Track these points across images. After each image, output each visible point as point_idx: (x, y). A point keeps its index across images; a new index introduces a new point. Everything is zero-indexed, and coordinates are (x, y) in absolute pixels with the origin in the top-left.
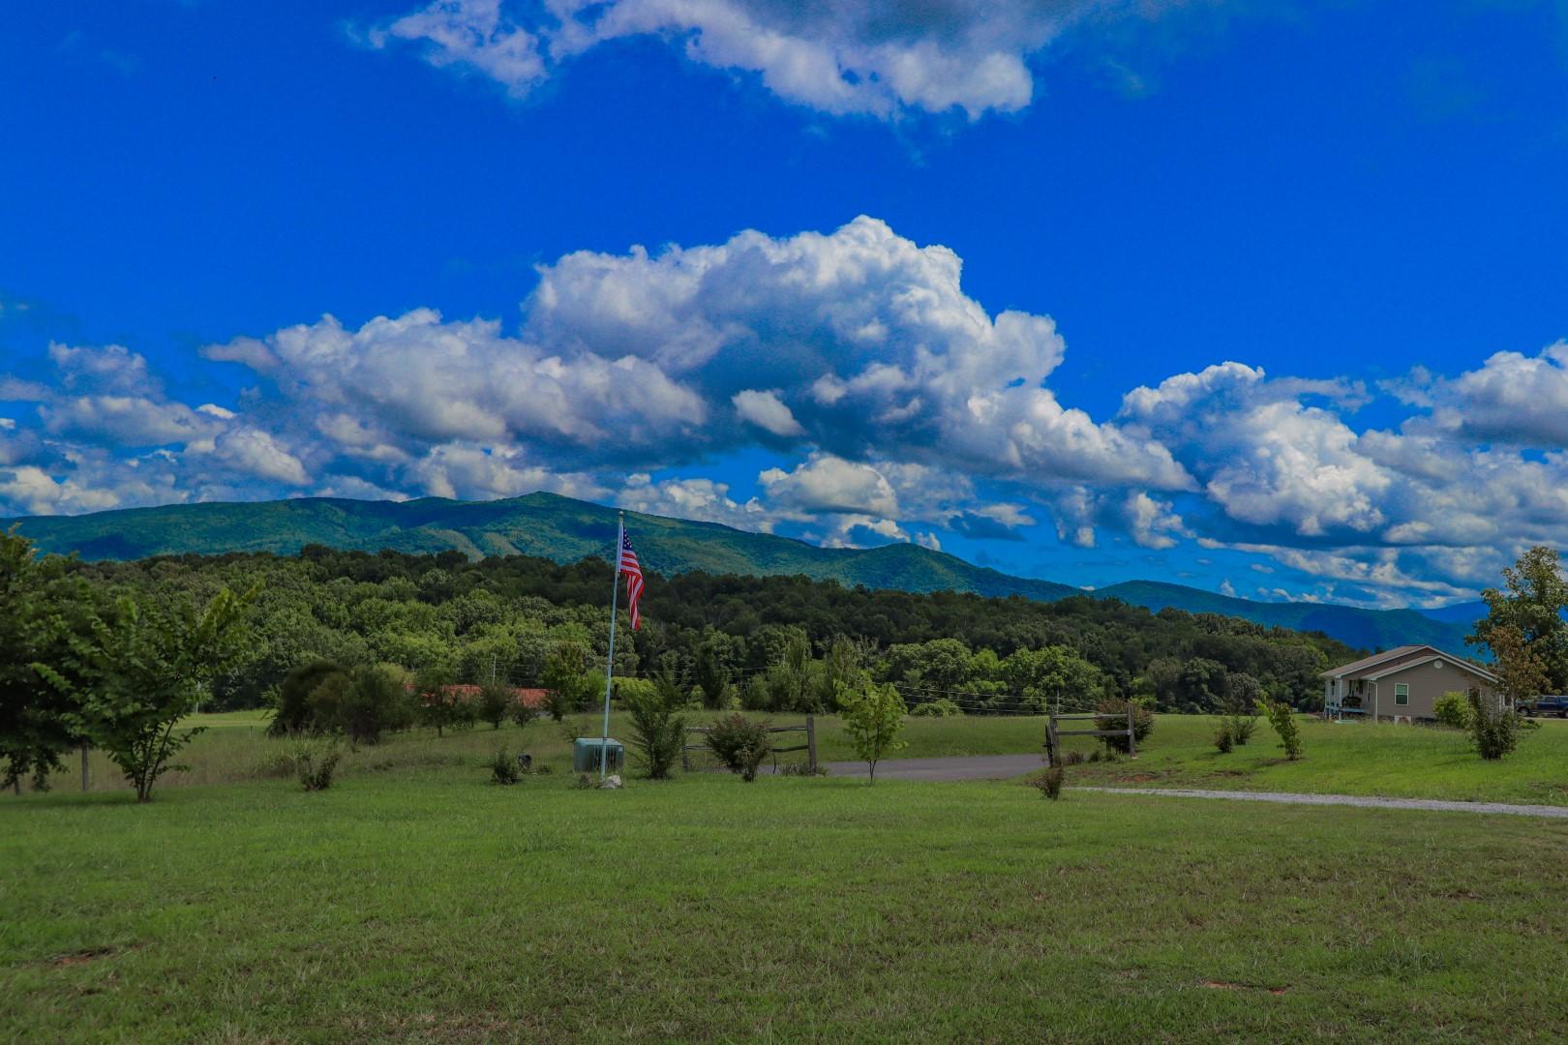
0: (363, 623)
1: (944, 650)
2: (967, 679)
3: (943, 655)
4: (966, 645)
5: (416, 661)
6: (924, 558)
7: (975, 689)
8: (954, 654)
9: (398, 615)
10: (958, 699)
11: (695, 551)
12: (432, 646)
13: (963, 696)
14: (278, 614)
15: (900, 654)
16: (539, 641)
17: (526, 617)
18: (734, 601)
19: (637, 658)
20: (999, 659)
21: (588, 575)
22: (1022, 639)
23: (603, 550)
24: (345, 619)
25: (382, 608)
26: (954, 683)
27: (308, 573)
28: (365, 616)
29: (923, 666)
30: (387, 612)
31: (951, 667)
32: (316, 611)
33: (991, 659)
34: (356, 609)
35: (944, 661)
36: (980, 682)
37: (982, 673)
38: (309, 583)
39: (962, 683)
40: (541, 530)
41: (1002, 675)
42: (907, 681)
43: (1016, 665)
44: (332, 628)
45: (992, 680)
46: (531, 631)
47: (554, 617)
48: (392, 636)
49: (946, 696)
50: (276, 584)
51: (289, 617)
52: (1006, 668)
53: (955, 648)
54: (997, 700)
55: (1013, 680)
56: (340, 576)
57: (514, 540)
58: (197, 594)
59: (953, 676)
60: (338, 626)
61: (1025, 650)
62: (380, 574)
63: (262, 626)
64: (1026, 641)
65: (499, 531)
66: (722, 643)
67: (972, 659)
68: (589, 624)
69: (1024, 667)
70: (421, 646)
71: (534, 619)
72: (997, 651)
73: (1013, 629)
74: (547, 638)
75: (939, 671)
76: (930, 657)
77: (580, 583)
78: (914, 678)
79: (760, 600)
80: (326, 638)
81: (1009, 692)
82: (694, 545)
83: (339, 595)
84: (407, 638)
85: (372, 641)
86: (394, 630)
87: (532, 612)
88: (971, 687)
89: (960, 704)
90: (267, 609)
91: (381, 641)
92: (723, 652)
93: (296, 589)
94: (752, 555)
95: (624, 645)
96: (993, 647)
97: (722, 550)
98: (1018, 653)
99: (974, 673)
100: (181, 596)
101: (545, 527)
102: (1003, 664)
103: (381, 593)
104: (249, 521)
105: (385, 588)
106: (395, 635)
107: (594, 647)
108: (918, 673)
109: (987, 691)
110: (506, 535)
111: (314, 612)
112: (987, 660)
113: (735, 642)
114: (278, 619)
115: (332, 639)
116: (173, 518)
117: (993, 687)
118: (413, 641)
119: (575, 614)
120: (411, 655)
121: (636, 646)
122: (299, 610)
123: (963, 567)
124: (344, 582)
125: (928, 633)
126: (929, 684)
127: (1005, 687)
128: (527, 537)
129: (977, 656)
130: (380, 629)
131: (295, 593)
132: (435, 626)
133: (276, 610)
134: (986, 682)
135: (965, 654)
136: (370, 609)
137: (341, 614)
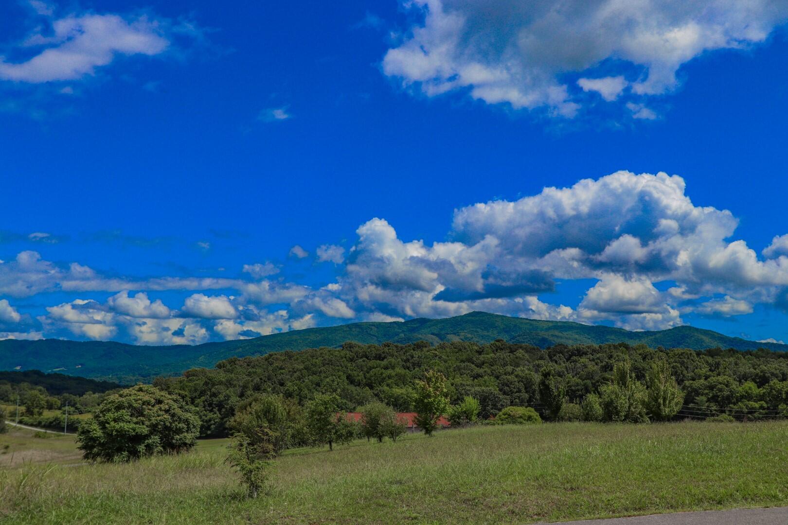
0: (372, 383)
1: (720, 383)
2: (738, 401)
3: (720, 386)
4: (735, 380)
5: (400, 402)
6: (696, 334)
7: (744, 407)
8: (727, 386)
9: (390, 377)
10: (733, 414)
11: (561, 338)
12: (408, 393)
13: (737, 412)
14: (328, 380)
15: (691, 387)
16: (468, 388)
17: (461, 375)
18: (584, 360)
19: (527, 396)
20: (759, 387)
21: (497, 350)
22: (773, 374)
23: (510, 340)
24: (362, 381)
25: (382, 374)
26: (729, 404)
27: (346, 358)
28: (373, 378)
29: (707, 394)
30: (384, 375)
31: (726, 393)
32: (349, 377)
33: (753, 388)
34: (368, 375)
35: (721, 390)
36: (747, 402)
37: (748, 396)
38: (346, 363)
39: (735, 404)
40: (477, 332)
41: (761, 398)
42: (697, 403)
43: (771, 391)
44: (355, 386)
45: (755, 401)
46: (464, 383)
47: (477, 374)
48: (386, 388)
49: (724, 412)
50: (328, 364)
51: (333, 381)
52: (764, 393)
53: (728, 382)
54: (760, 413)
55: (770, 400)
56: (362, 358)
57: (463, 337)
58: (289, 372)
59: (728, 400)
60: (359, 385)
61: (775, 381)
62: (383, 356)
63: (320, 386)
64: (776, 376)
65: (454, 334)
66: (578, 385)
67: (740, 389)
68: (497, 377)
69: (777, 391)
70: (402, 393)
71: (465, 375)
72: (756, 382)
73: (766, 368)
74: (473, 386)
75: (718, 396)
76: (711, 388)
77: (492, 355)
78: (702, 401)
79: (598, 358)
80: (352, 391)
81: (768, 408)
82: (560, 334)
83: (361, 368)
84: (394, 390)
85: (376, 392)
86: (388, 385)
87: (464, 371)
88: (742, 406)
89: (734, 417)
90: (322, 377)
91: (381, 392)
92: (578, 390)
93: (338, 366)
94: (594, 338)
95: (518, 388)
96: (754, 380)
97: (577, 336)
98: (771, 383)
99: (742, 397)
100: (281, 373)
101: (478, 330)
102: (762, 391)
103: (382, 366)
104: (330, 336)
105: (384, 363)
106: (388, 388)
107: (500, 390)
108: (704, 398)
109: (753, 408)
110: (458, 335)
111: (348, 378)
112: (750, 388)
113: (585, 384)
114: (327, 382)
115: (355, 392)
116: (294, 337)
117: (757, 405)
118: (397, 391)
119: (489, 372)
120: (397, 399)
121: (526, 388)
122: (339, 377)
123: (721, 338)
124: (364, 361)
125: (708, 373)
126: (712, 404)
127: (765, 405)
128: (469, 336)
129: (743, 386)
130: (380, 384)
131: (337, 368)
132: (410, 382)
133: (327, 377)
134: (751, 403)
135: (734, 385)
136: (375, 374)
137: (360, 378)
